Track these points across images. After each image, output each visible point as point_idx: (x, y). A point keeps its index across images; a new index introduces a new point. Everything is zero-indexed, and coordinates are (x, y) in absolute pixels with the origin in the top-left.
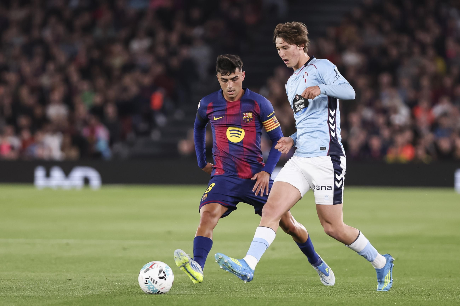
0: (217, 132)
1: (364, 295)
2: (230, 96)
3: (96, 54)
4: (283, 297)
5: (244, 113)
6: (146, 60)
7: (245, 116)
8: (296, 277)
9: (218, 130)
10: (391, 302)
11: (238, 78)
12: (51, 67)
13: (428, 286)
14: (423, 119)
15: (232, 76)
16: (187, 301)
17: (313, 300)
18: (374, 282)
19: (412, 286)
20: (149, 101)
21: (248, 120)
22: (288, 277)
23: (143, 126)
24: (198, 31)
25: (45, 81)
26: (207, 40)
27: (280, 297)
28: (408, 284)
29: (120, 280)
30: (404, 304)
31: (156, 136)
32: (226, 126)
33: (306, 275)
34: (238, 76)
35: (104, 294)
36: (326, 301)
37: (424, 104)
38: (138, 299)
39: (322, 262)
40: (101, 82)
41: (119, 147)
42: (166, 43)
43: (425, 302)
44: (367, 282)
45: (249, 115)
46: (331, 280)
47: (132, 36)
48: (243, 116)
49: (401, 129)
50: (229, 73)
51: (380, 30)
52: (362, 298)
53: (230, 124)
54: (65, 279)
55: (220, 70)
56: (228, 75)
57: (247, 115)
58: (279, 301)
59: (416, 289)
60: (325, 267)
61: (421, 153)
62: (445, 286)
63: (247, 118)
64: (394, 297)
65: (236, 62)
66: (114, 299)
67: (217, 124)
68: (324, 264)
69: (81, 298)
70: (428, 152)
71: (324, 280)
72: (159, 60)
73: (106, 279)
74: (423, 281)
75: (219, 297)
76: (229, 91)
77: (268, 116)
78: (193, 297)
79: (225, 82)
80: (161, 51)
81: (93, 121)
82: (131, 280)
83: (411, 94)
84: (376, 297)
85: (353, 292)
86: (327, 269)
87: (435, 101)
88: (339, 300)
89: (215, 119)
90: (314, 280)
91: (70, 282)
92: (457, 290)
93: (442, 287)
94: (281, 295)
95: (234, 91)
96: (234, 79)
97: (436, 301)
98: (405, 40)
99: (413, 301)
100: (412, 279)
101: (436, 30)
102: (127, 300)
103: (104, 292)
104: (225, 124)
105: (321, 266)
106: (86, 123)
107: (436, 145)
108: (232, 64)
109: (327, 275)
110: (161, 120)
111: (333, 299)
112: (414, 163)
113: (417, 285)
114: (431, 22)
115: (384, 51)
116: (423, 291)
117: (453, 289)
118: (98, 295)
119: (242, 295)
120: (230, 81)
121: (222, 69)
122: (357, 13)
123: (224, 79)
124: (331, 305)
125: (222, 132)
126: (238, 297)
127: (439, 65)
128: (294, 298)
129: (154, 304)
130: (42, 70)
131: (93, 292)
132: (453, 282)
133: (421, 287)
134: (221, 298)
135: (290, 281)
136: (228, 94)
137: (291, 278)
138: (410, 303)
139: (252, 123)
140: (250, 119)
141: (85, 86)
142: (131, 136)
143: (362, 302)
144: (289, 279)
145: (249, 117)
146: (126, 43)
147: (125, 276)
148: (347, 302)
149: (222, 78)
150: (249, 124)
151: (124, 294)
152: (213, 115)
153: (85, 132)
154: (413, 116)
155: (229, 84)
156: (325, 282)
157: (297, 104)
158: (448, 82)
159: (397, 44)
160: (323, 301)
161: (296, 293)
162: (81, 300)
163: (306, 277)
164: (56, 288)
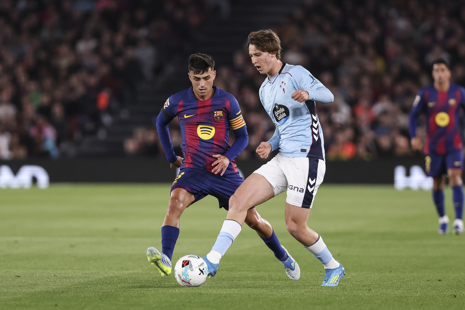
0: (188, 129)
1: (307, 290)
2: (202, 94)
3: (43, 55)
4: (228, 292)
5: (215, 111)
6: (92, 61)
7: (215, 114)
8: (240, 273)
9: (189, 127)
10: (333, 297)
11: (210, 77)
13: (369, 281)
14: (364, 117)
15: (205, 75)
16: (134, 297)
17: (256, 295)
18: (317, 277)
19: (353, 281)
20: (95, 101)
21: (219, 118)
22: (233, 273)
23: (89, 126)
24: (143, 32)
26: (151, 41)
27: (225, 292)
28: (349, 279)
29: (68, 277)
30: (346, 298)
31: (102, 135)
32: (197, 123)
33: (250, 271)
34: (210, 76)
35: (52, 290)
36: (269, 296)
37: (364, 103)
39: (288, 257)
40: (48, 82)
41: (65, 146)
42: (112, 44)
43: (366, 297)
44: (309, 277)
45: (220, 113)
46: (297, 273)
47: (79, 37)
48: (214, 114)
49: (342, 127)
50: (202, 72)
51: (321, 30)
52: (305, 293)
53: (200, 122)
54: (14, 276)
55: (193, 69)
56: (201, 74)
57: (218, 113)
58: (224, 296)
59: (358, 284)
60: (291, 262)
61: (361, 150)
62: (385, 280)
63: (218, 116)
64: (336, 291)
65: (209, 61)
66: (62, 295)
67: (188, 121)
68: (290, 259)
69: (29, 294)
70: (368, 150)
71: (289, 274)
72: (105, 60)
73: (54, 276)
74: (364, 276)
75: (165, 293)
76: (201, 90)
77: (237, 114)
78: (139, 293)
79: (197, 80)
80: (107, 51)
81: (41, 121)
82: (78, 277)
83: (351, 93)
84: (318, 292)
85: (296, 287)
86: (293, 263)
87: (375, 100)
88: (282, 295)
89: (185, 117)
90: (258, 276)
91: (19, 279)
92: (397, 285)
93: (383, 282)
94: (225, 290)
95: (205, 89)
96: (206, 78)
97: (377, 295)
98: (346, 39)
99: (355, 296)
100: (353, 274)
101: (376, 30)
102: (75, 296)
103: (52, 289)
104: (196, 122)
105: (287, 261)
106: (33, 123)
107: (376, 143)
108: (205, 63)
109: (293, 269)
110: (107, 119)
111: (277, 294)
112: (355, 160)
113: (358, 280)
114: (370, 22)
115: (325, 51)
116: (364, 286)
117: (393, 283)
118: (47, 291)
119: (187, 291)
120: (202, 80)
121: (195, 67)
122: (298, 13)
123: (196, 78)
124: (275, 300)
125: (192, 129)
126: (183, 292)
127: (379, 65)
128: (238, 293)
129: (101, 300)
131: (42, 289)
132: (394, 277)
133: (363, 282)
134: (167, 294)
135: (234, 277)
136: (199, 92)
137: (235, 274)
138: (351, 297)
139: (222, 121)
140: (221, 117)
141: (32, 86)
142: (78, 135)
143: (305, 297)
144: (233, 274)
145: (220, 115)
146: (73, 44)
147: (72, 273)
148: (290, 297)
149: (194, 77)
150: (219, 121)
151: (72, 290)
152: (184, 113)
153: (33, 132)
154: (354, 115)
155: (202, 83)
156: (291, 276)
157: (277, 113)
158: (388, 81)
159: (338, 43)
160: (266, 297)
161: (240, 289)
162: (30, 296)
163: (250, 272)
164: (5, 285)
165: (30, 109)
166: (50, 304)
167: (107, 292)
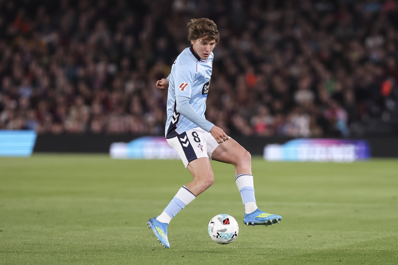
12: (300, 60)
20: (380, 88)
23: (375, 109)
25: (295, 71)
29: (352, 237)
31: (386, 117)
35: (337, 248)
38: (365, 253)
40: (341, 73)
41: (356, 126)
42: (396, 41)
47: (369, 34)
54: (306, 236)
69: (318, 251)
72: (390, 54)
80: (392, 48)
81: (334, 105)
91: (310, 238)
102: (356, 253)
110: (390, 104)
118: (333, 249)
129: (379, 257)
130: (292, 62)
131: (329, 247)
142: (365, 117)
146: (362, 41)
153: (327, 114)
157: (207, 87)
162: (319, 253)
164: (298, 243)
165: (325, 95)
166: (335, 259)
167: (384, 250)
